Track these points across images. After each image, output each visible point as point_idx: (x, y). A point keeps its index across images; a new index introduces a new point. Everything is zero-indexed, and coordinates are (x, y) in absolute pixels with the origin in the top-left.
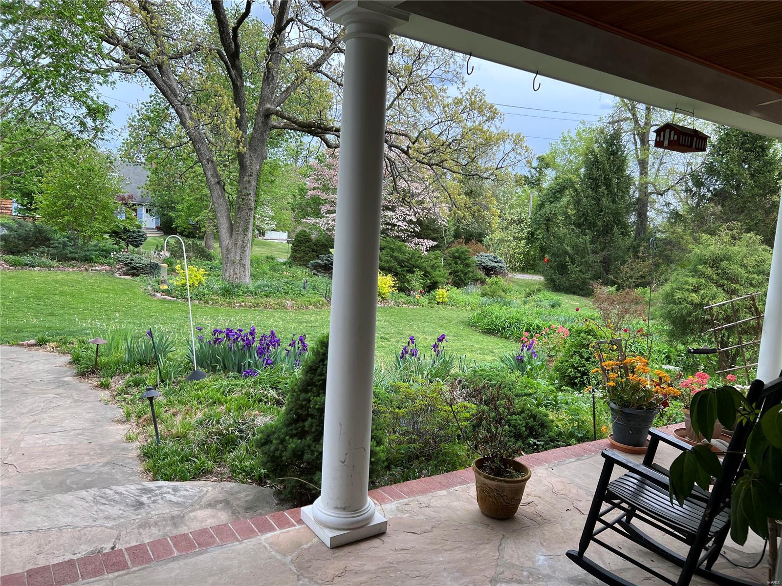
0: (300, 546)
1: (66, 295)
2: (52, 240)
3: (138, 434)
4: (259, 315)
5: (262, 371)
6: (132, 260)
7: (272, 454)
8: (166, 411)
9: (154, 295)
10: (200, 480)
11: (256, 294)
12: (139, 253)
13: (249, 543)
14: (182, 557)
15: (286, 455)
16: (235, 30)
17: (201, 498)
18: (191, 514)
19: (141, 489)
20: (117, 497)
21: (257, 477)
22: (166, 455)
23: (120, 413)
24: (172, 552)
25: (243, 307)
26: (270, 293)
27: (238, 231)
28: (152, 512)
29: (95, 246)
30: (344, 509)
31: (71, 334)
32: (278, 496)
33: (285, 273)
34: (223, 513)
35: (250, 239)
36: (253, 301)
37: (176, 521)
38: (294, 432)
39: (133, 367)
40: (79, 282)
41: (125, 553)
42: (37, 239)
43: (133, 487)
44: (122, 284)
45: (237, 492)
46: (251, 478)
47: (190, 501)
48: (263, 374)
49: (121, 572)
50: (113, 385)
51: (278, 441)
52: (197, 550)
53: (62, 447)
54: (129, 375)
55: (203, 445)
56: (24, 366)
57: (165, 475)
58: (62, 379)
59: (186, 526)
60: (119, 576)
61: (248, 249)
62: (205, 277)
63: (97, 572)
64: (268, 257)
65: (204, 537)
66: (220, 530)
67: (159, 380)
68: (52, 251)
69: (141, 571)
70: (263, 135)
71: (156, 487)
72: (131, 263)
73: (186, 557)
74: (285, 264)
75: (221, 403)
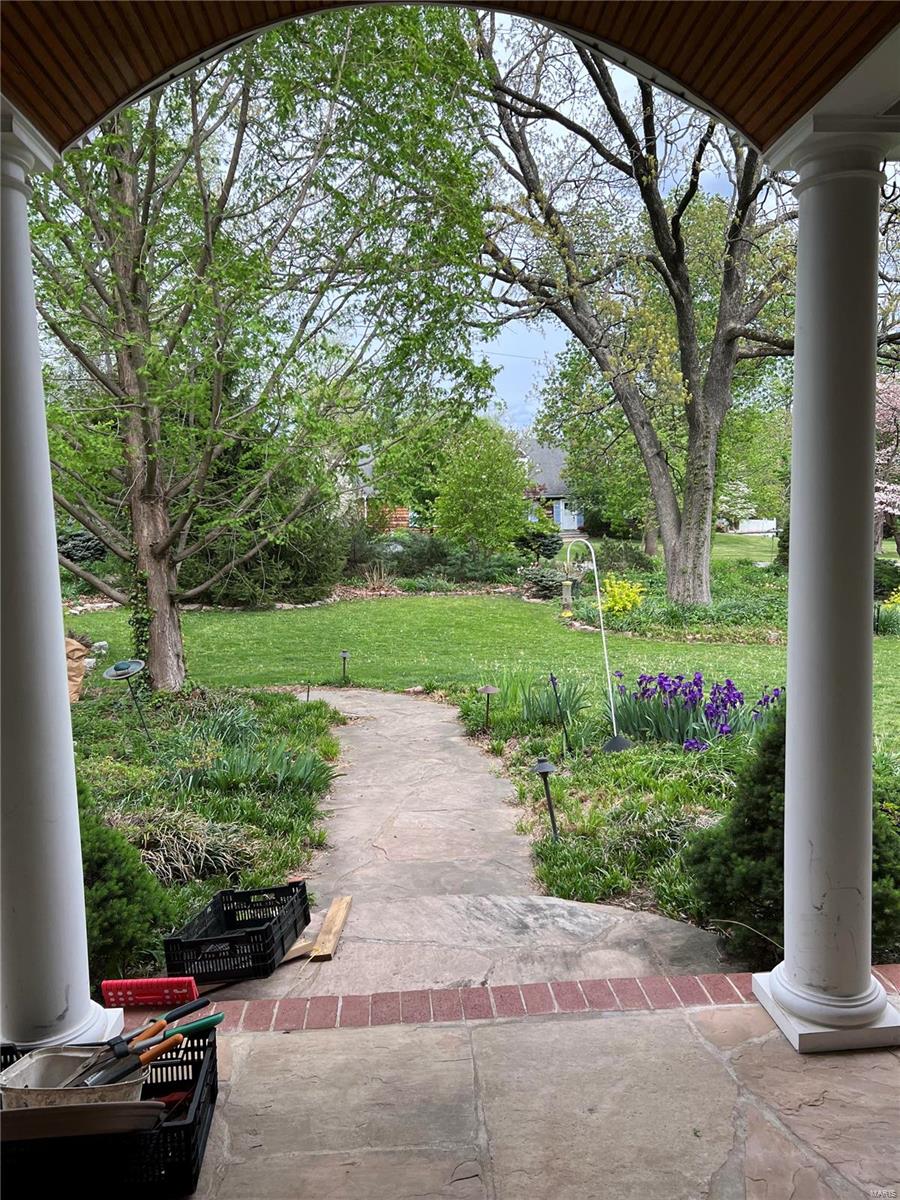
0: (747, 1039)
1: (464, 627)
2: (450, 555)
3: (534, 823)
4: (723, 654)
5: (713, 742)
6: (543, 576)
7: (710, 879)
8: (571, 794)
9: (571, 624)
10: (611, 904)
11: (719, 620)
12: (553, 566)
13: (665, 1016)
14: (565, 1016)
15: (732, 883)
16: (675, 220)
17: (607, 931)
18: (590, 954)
19: (527, 906)
20: (495, 910)
21: (694, 912)
22: (565, 859)
23: (512, 791)
24: (551, 1007)
25: (699, 640)
26: (742, 618)
27: (689, 524)
28: (538, 941)
29: (498, 560)
30: (825, 990)
31: (464, 678)
32: (724, 948)
33: (767, 585)
34: (637, 960)
35: (708, 534)
36: (713, 631)
37: (569, 960)
38: (747, 847)
39: (533, 727)
40: (479, 610)
41: (491, 994)
42: (432, 556)
43: (516, 900)
44: (530, 610)
45: (661, 931)
46: (685, 912)
47: (591, 934)
48: (715, 747)
49: (483, 1021)
50: (507, 750)
51: (719, 859)
52: (587, 1010)
53: (439, 831)
54: (528, 738)
55: (617, 850)
56: (407, 720)
57: (562, 888)
58: (448, 739)
59: (582, 970)
60: (480, 1025)
61: (705, 550)
62: (641, 597)
63: (453, 1015)
64: (741, 562)
65: (599, 994)
66: (624, 986)
67: (565, 748)
68: (450, 570)
69: (508, 1025)
70: (724, 372)
71: (547, 905)
72: (541, 581)
73: (571, 1017)
74: (768, 571)
75: (648, 788)
